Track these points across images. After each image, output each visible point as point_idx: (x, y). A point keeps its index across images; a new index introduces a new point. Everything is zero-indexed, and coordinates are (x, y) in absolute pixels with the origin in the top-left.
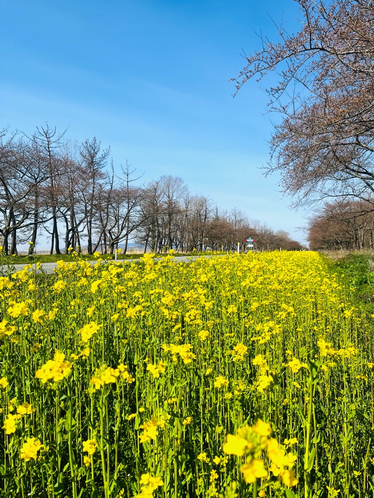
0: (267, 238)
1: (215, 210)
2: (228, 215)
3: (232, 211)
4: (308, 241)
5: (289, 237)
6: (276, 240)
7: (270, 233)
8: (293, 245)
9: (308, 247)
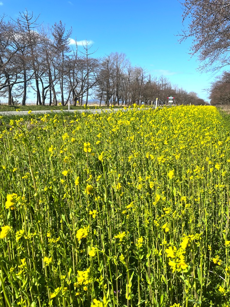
0: (183, 97)
1: (149, 77)
2: (157, 80)
3: (161, 78)
4: (210, 99)
5: (197, 96)
6: (189, 98)
7: (185, 93)
8: (199, 102)
9: (209, 103)
